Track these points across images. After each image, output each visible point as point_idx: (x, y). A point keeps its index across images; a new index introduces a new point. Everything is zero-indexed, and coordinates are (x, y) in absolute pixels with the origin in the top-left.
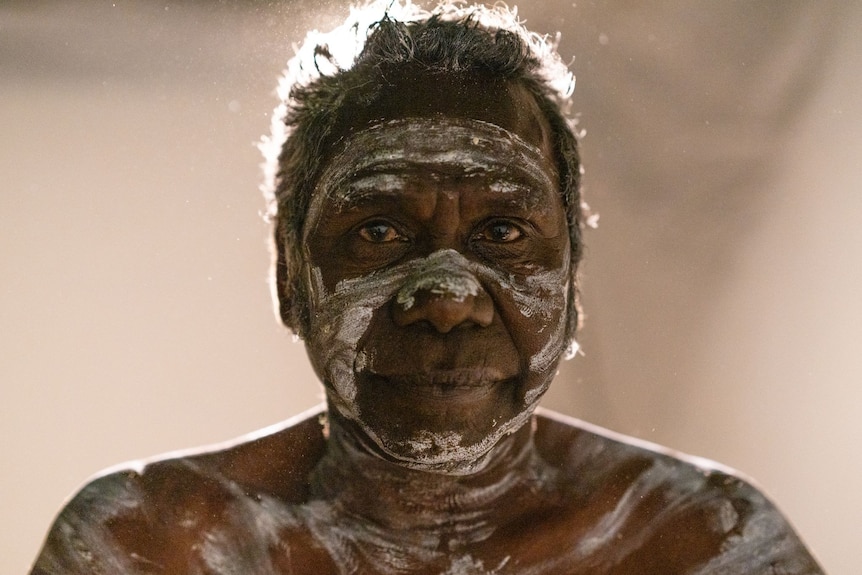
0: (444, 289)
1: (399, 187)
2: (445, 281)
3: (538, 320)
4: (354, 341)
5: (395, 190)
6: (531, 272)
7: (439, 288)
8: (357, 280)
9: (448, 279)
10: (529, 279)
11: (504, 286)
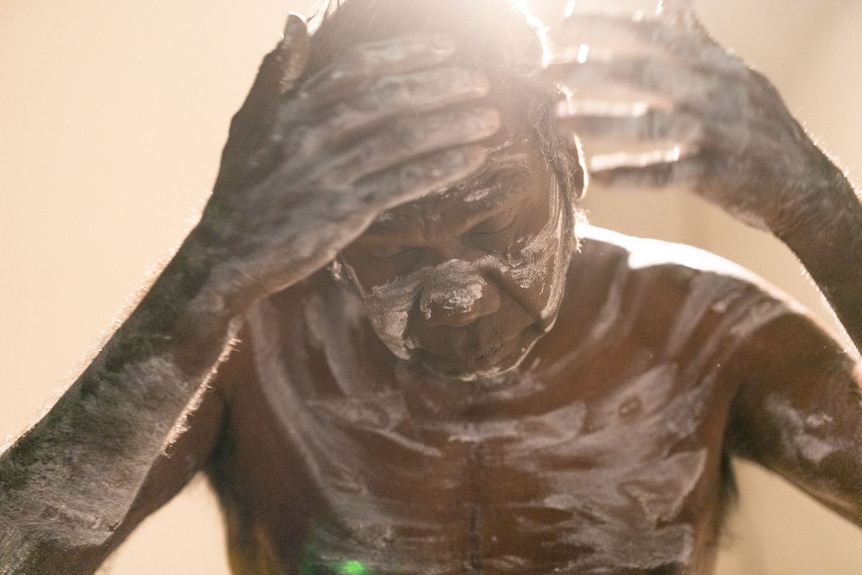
0: (453, 305)
1: (389, 218)
2: (452, 296)
3: (536, 285)
4: (400, 334)
5: (387, 221)
6: (523, 245)
7: (449, 305)
8: (385, 286)
9: (455, 292)
10: (523, 251)
11: (504, 270)
